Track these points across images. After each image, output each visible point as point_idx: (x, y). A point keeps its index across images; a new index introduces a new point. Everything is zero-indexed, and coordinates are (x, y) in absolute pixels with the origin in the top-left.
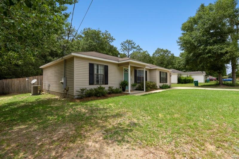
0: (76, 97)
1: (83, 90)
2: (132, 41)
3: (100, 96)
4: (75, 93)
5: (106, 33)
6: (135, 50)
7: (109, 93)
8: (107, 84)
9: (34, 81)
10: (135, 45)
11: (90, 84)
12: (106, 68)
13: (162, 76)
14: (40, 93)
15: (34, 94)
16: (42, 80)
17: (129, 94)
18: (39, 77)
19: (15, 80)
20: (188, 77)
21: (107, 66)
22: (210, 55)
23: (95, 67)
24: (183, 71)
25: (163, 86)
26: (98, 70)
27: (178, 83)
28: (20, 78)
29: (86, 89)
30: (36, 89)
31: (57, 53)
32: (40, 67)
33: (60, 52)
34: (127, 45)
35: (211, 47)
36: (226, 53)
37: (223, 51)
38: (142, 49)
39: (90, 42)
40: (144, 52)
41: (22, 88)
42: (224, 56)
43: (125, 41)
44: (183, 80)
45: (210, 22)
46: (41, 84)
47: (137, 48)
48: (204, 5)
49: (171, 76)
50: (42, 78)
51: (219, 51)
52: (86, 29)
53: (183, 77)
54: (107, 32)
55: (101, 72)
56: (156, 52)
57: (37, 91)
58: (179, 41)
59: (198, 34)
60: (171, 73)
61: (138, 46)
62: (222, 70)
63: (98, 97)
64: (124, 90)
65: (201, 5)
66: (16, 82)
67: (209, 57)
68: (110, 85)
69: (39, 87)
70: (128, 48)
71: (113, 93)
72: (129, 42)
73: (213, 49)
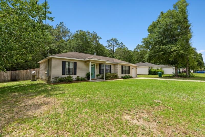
0: (53, 82)
1: (56, 78)
2: (116, 39)
3: (67, 82)
4: (52, 80)
5: (94, 34)
6: (119, 46)
7: (76, 81)
8: (76, 74)
9: (33, 72)
10: (119, 42)
11: (63, 74)
12: (75, 64)
13: (124, 69)
14: (36, 80)
15: (32, 81)
16: (39, 71)
17: (90, 81)
18: (37, 69)
19: (22, 71)
20: (158, 69)
21: (76, 63)
22: (162, 52)
23: (67, 64)
24: (157, 64)
25: (125, 76)
26: (69, 65)
27: (149, 75)
28: (26, 69)
29: (58, 77)
30: (33, 77)
31: (54, 51)
32: (38, 63)
33: (57, 50)
34: (112, 42)
35: (164, 47)
36: (174, 51)
37: (172, 50)
38: (125, 46)
39: (78, 42)
40: (125, 49)
41: (26, 76)
42: (172, 54)
43: (111, 39)
44: (153, 72)
45: (163, 27)
46: (39, 74)
47: (121, 45)
48: (163, 12)
49: (137, 69)
50: (39, 70)
51: (170, 50)
52: (78, 31)
53: (153, 70)
54: (94, 32)
55: (72, 66)
56: (137, 48)
57: (34, 78)
58: (143, 41)
59: (155, 36)
60: (137, 66)
61: (121, 43)
62: (176, 64)
63: (66, 82)
64: (89, 78)
65: (161, 12)
66: (23, 72)
67: (163, 54)
68: (78, 75)
69: (36, 76)
70: (113, 45)
71: (78, 80)
72: (114, 40)
73: (165, 48)
